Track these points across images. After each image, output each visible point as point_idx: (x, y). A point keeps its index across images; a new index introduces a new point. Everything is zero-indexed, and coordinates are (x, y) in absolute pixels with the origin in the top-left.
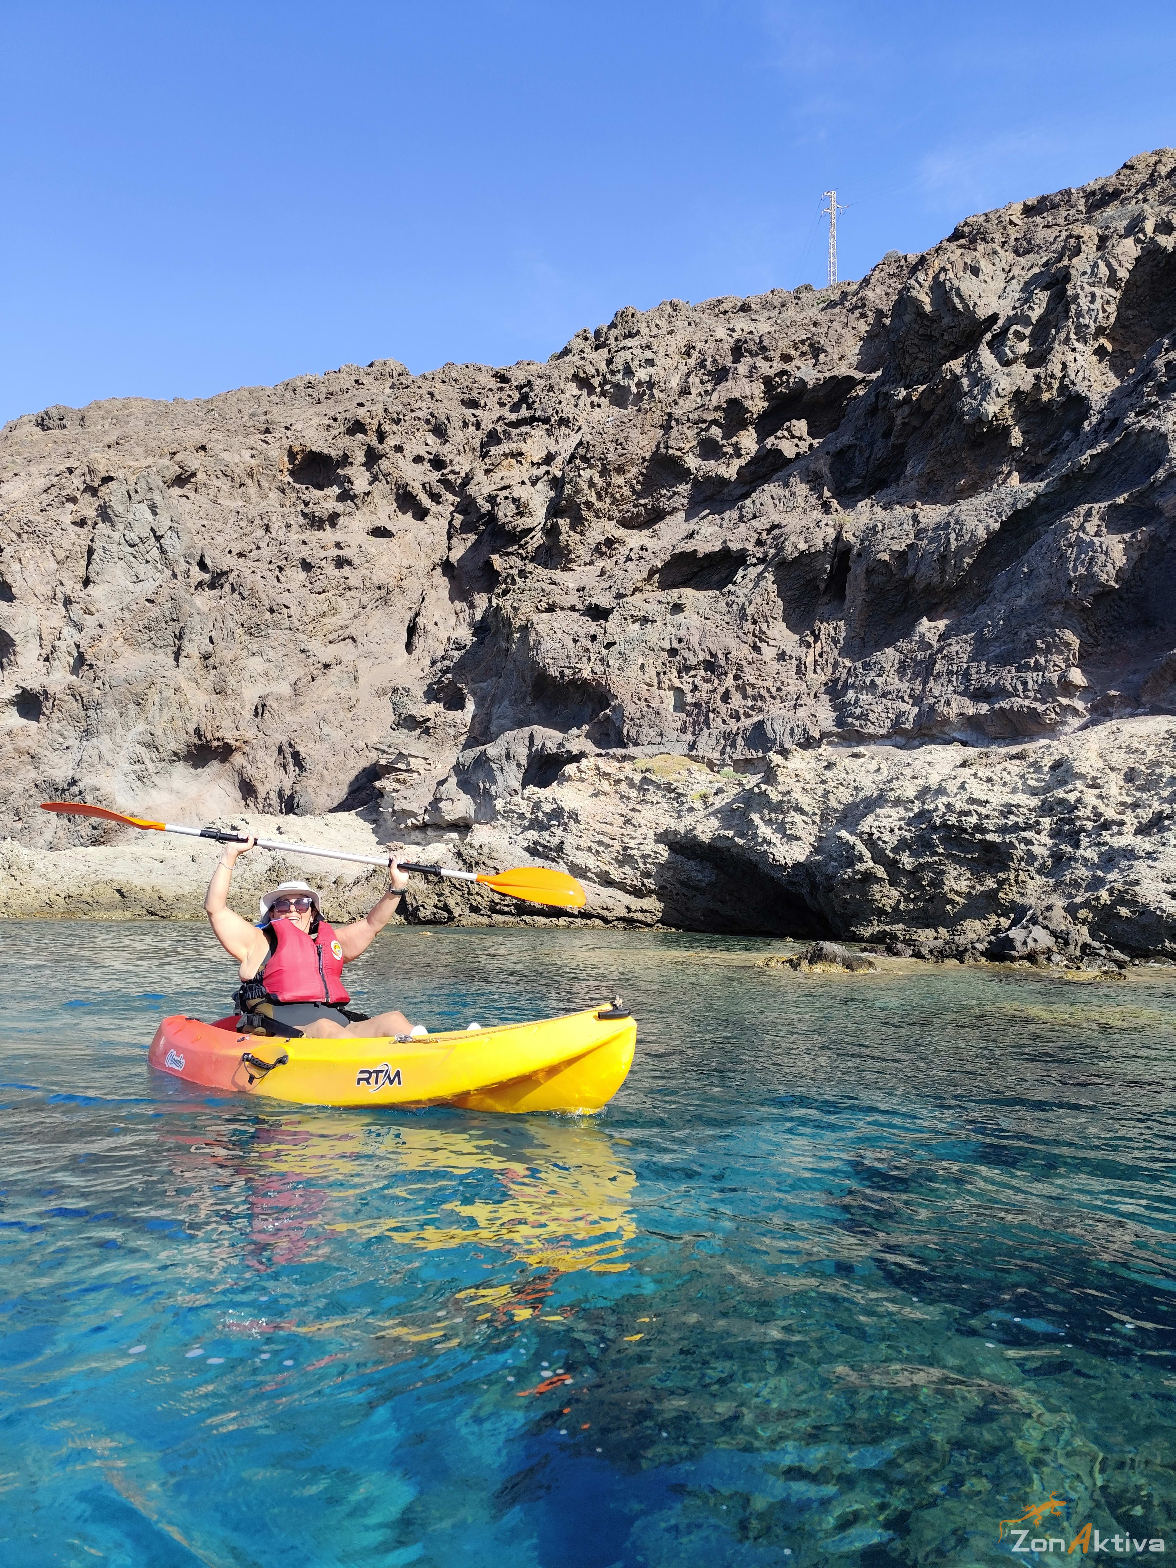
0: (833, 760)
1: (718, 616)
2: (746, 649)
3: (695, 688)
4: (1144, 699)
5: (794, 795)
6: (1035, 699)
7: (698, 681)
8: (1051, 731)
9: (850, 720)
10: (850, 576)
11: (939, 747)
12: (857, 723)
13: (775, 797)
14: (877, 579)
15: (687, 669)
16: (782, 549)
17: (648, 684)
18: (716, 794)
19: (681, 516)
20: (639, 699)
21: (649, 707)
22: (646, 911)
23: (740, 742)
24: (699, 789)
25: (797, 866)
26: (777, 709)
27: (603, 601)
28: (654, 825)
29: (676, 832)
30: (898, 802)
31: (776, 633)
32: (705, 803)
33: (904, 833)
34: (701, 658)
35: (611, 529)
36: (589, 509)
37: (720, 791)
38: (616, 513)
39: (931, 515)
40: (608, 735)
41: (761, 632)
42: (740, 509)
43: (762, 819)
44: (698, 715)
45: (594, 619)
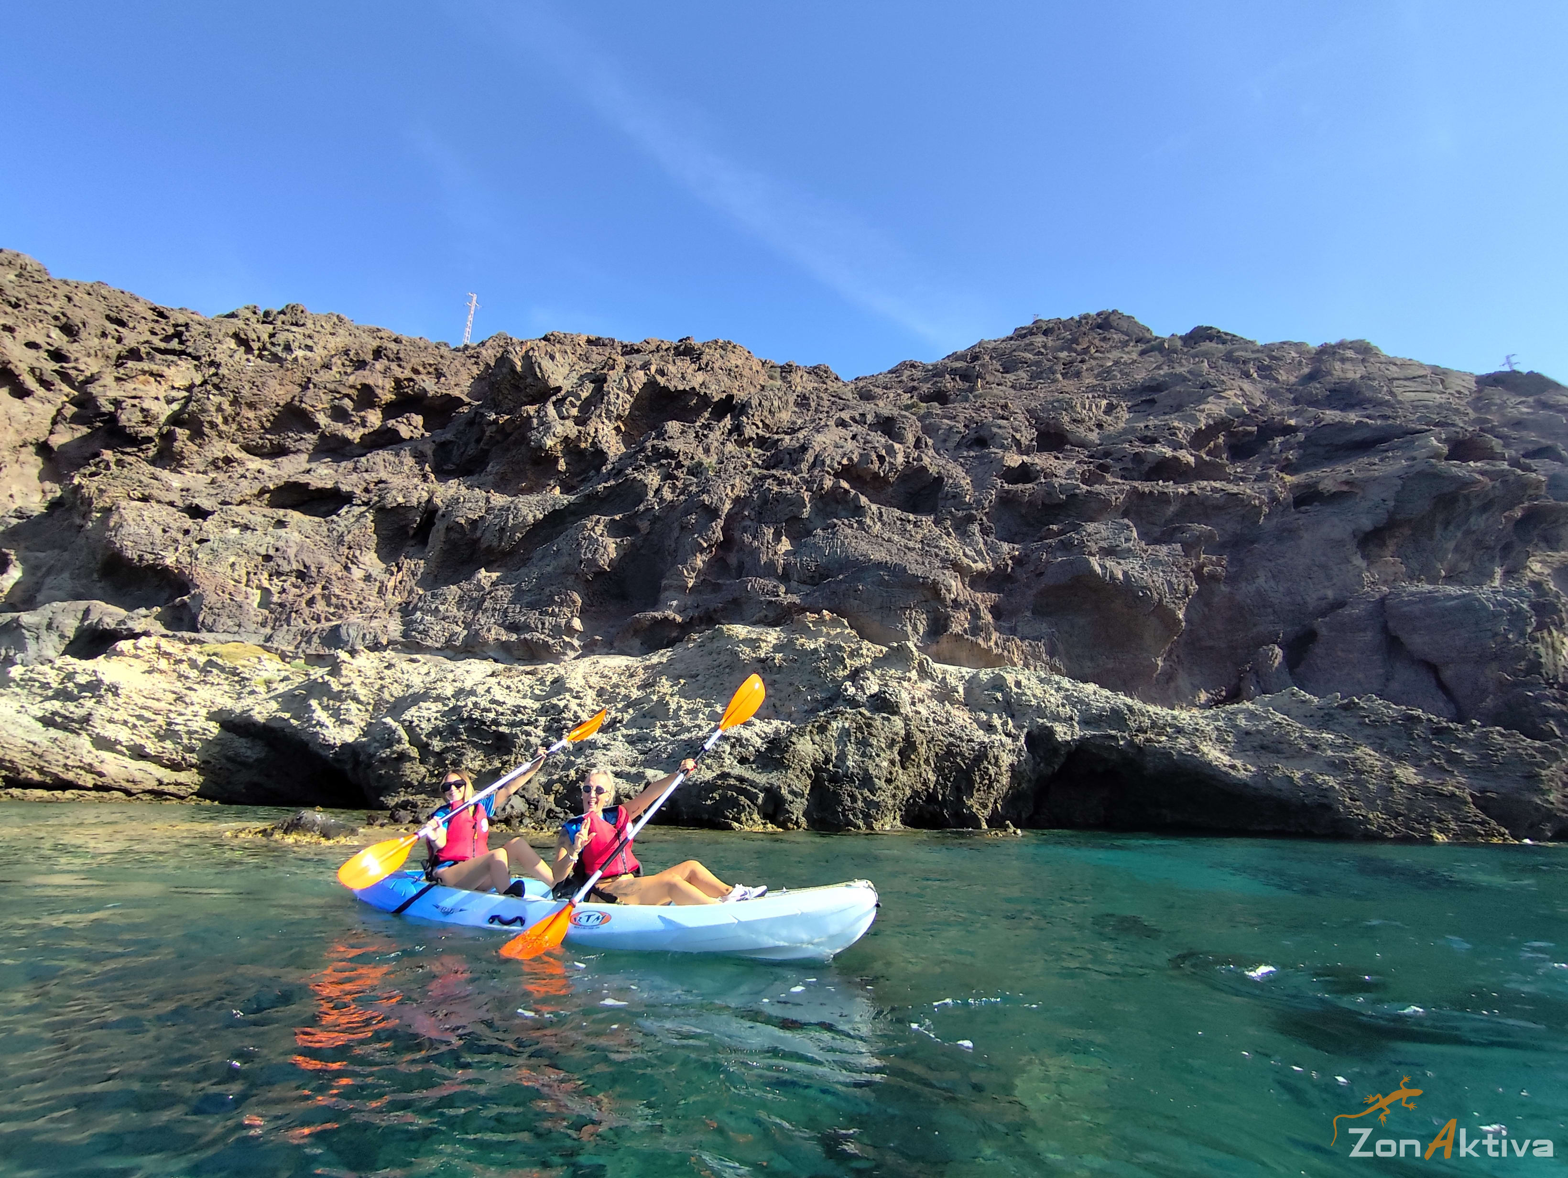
0: (393, 662)
1: (318, 538)
2: (337, 567)
3: (284, 591)
4: (615, 644)
5: (353, 687)
6: (549, 635)
7: (287, 585)
8: (556, 658)
9: (414, 633)
10: (434, 529)
11: (477, 661)
12: (419, 636)
13: (335, 686)
14: (454, 536)
15: (279, 574)
16: (384, 498)
17: (236, 581)
18: (282, 681)
19: (305, 457)
20: (223, 592)
21: (232, 600)
22: (181, 784)
23: (316, 639)
24: (266, 675)
25: (345, 746)
26: (355, 618)
27: (206, 504)
28: (209, 703)
29: (231, 712)
30: (438, 699)
31: (367, 558)
32: (268, 687)
33: (438, 722)
34: (294, 567)
35: (233, 450)
36: (212, 428)
37: (286, 679)
38: (241, 439)
39: (499, 500)
40: (181, 619)
41: (354, 556)
42: (356, 462)
43: (320, 704)
44: (281, 613)
45: (192, 517)
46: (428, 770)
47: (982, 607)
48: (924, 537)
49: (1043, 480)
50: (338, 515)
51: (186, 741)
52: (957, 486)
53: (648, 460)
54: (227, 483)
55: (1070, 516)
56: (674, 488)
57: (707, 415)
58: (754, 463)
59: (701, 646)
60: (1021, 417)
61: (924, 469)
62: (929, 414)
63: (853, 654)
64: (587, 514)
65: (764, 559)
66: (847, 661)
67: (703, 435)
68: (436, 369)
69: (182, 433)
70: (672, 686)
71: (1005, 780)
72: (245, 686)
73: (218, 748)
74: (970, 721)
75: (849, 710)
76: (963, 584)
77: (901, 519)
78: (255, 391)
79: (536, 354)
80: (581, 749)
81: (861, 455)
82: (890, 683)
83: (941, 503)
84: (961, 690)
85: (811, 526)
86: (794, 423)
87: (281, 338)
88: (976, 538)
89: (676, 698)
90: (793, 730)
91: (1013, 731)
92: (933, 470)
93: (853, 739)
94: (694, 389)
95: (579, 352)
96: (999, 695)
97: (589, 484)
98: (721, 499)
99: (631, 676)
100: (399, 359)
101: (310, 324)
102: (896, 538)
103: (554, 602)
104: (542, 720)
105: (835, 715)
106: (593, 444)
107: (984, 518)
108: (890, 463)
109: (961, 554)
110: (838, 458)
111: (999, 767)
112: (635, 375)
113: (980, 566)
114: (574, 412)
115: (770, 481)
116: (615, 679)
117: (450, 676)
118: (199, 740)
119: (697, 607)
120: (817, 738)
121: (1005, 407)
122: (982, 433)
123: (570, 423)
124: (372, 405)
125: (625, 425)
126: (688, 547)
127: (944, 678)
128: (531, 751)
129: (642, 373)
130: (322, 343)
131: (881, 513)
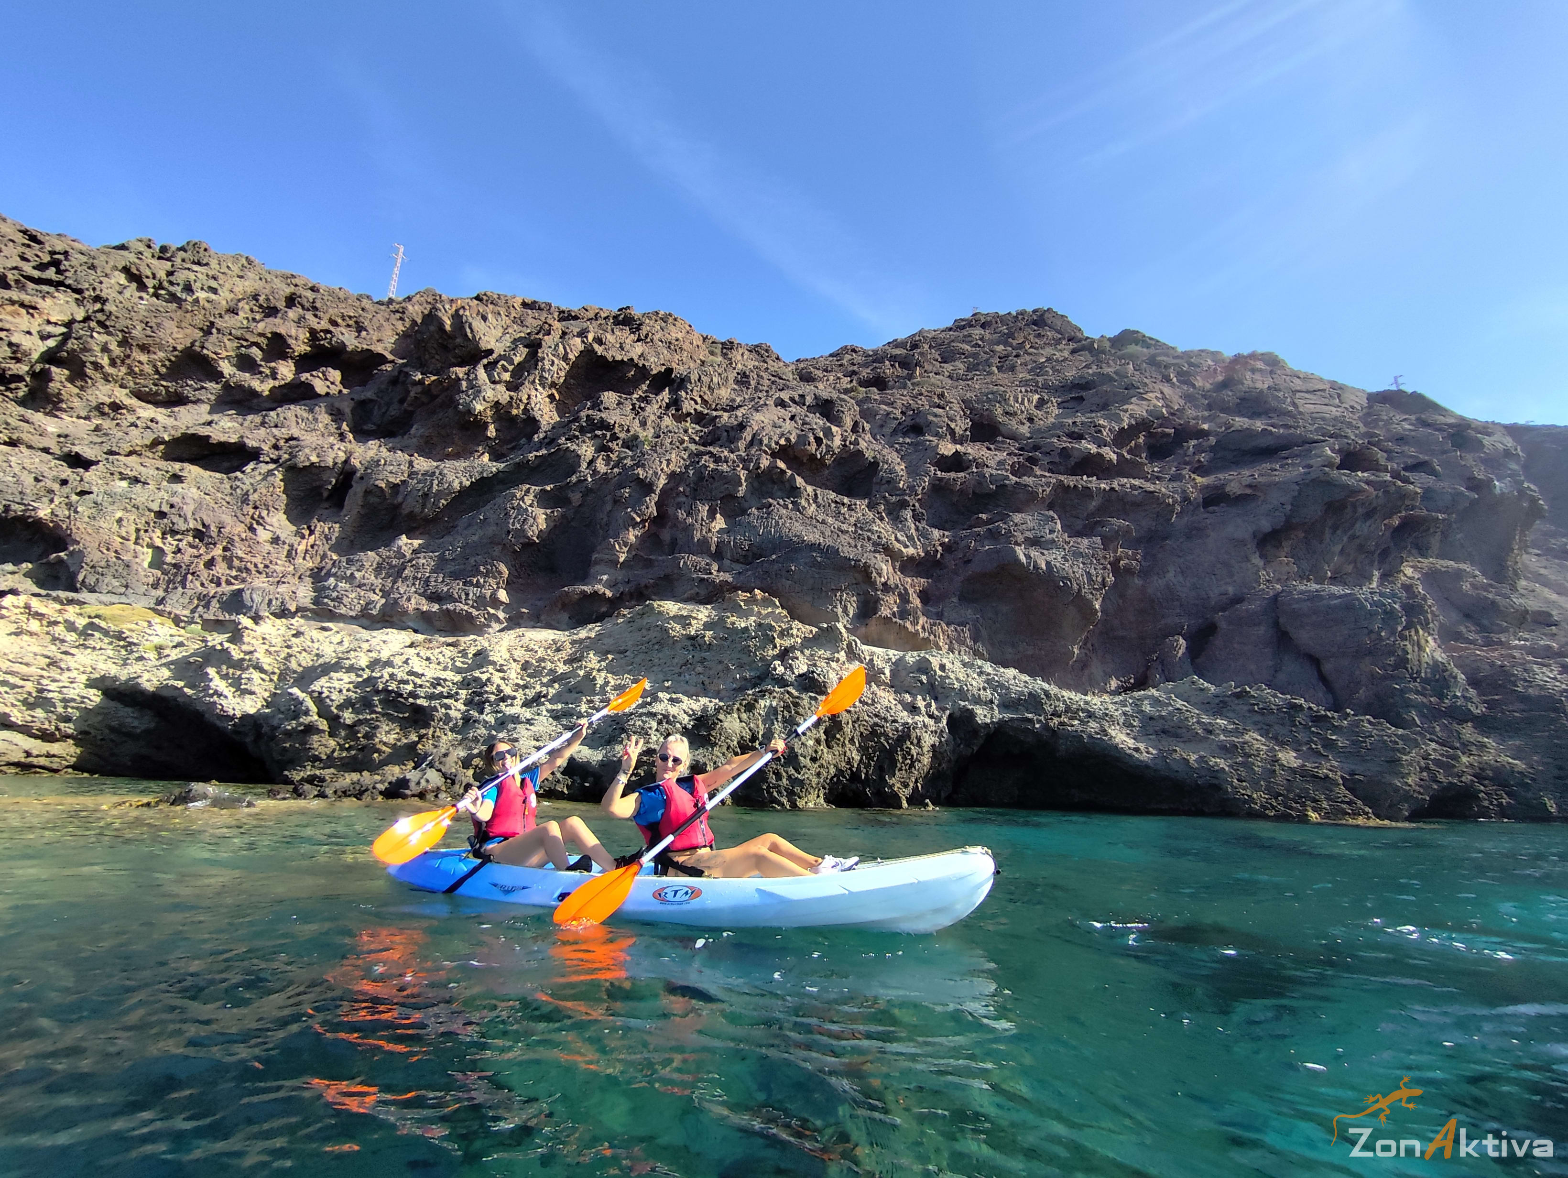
0: (302, 629)
1: (219, 495)
2: (240, 528)
3: (179, 550)
4: (542, 618)
5: (256, 655)
6: (473, 607)
7: (183, 545)
8: (480, 630)
9: (326, 600)
10: (351, 492)
11: (395, 631)
12: (332, 604)
13: (236, 654)
14: (373, 499)
15: (174, 532)
16: (296, 456)
17: (123, 538)
18: (175, 647)
19: (208, 407)
20: (108, 549)
21: (118, 558)
22: (54, 756)
23: (214, 604)
24: (157, 641)
25: (246, 717)
26: (260, 582)
27: (88, 453)
28: (89, 669)
29: (115, 679)
30: (351, 669)
31: (274, 520)
32: (159, 654)
33: (351, 694)
34: (191, 526)
35: (122, 396)
36: (96, 370)
37: (180, 645)
38: (131, 384)
39: (423, 464)
40: (57, 578)
41: (260, 516)
42: (264, 417)
43: (218, 673)
44: (175, 575)
45: (70, 466)
46: (338, 744)
47: (911, 591)
48: (858, 520)
49: (975, 470)
50: (243, 472)
51: (60, 710)
52: (892, 471)
53: (582, 430)
54: (114, 431)
55: (998, 506)
56: (608, 460)
57: (644, 387)
58: (691, 438)
59: (631, 621)
60: (956, 407)
61: (860, 453)
62: (867, 399)
63: (783, 634)
64: (516, 483)
65: (697, 536)
66: (777, 641)
67: (640, 407)
68: (356, 322)
69: (59, 373)
70: (599, 662)
71: (926, 760)
72: (132, 652)
73: (100, 718)
74: (894, 702)
75: (777, 689)
76: (894, 569)
77: (836, 502)
78: (149, 332)
79: (467, 313)
80: (503, 723)
81: (799, 436)
82: (818, 663)
83: (875, 488)
84: (887, 672)
85: (746, 505)
86: (734, 400)
87: (181, 277)
88: (908, 524)
89: (603, 674)
90: (721, 708)
91: (936, 713)
92: (869, 455)
93: (780, 717)
94: (632, 360)
95: (513, 314)
96: (924, 678)
97: (520, 452)
98: (656, 473)
99: (558, 650)
100: (315, 308)
101: (214, 264)
102: (830, 520)
103: (478, 573)
104: (463, 693)
105: (763, 694)
106: (526, 410)
107: (917, 505)
108: (827, 446)
109: (893, 538)
110: (776, 438)
111: (921, 747)
112: (571, 342)
113: (911, 551)
114: (507, 376)
115: (707, 457)
116: (541, 653)
117: (365, 646)
118: (77, 708)
119: (628, 582)
120: (744, 716)
121: (941, 396)
122: (918, 420)
123: (501, 388)
124: (284, 356)
125: (559, 393)
126: (620, 521)
127: (872, 660)
128: (451, 724)
129: (578, 340)
130: (228, 286)
131: (816, 495)
